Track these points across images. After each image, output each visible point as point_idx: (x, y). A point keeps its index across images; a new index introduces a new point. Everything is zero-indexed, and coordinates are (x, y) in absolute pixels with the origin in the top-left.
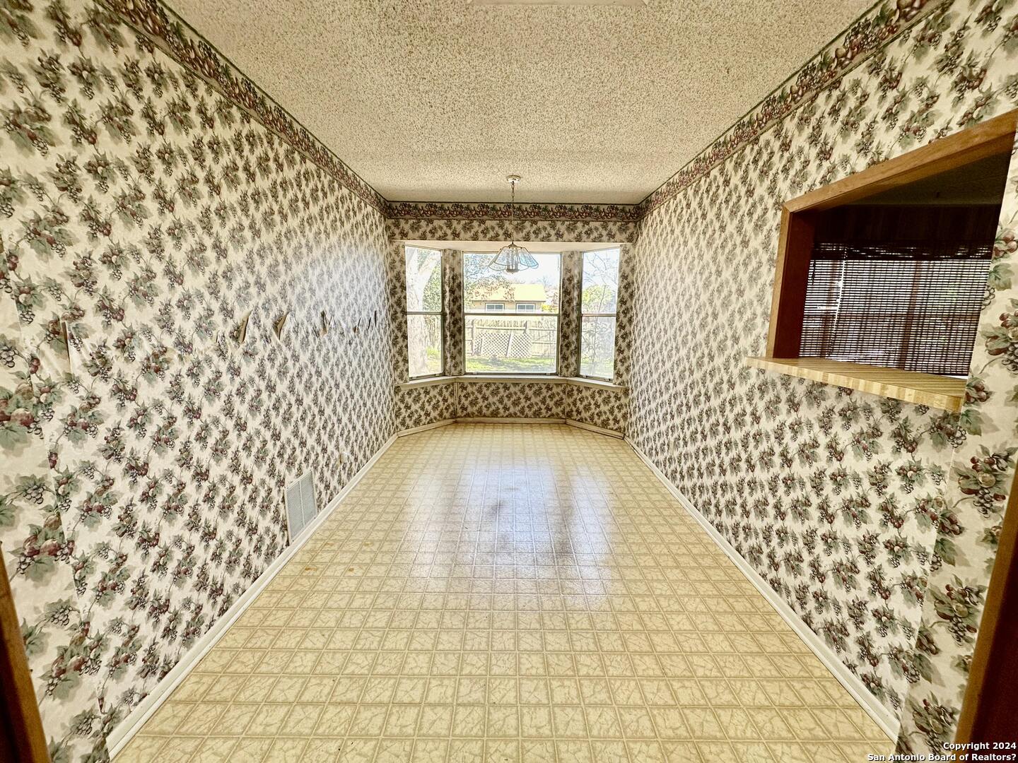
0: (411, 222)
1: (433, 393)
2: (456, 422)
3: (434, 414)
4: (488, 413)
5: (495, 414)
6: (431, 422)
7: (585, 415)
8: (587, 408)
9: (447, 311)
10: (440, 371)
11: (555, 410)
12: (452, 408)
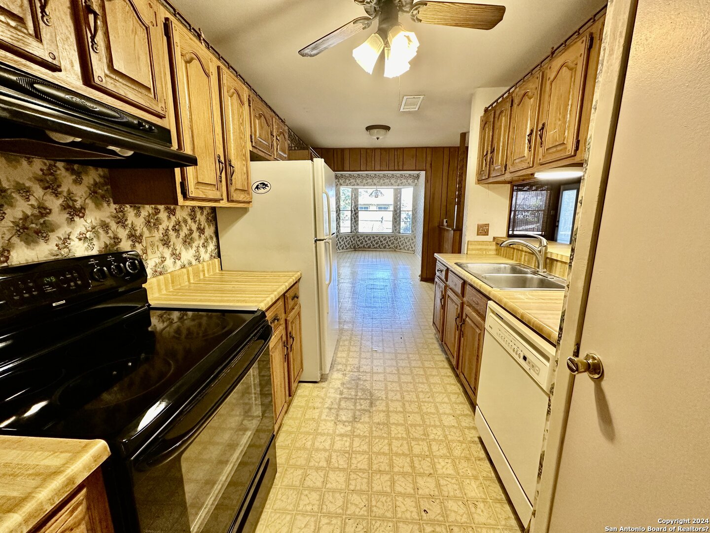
0: (343, 180)
1: (348, 239)
2: (355, 250)
3: (348, 246)
6: (347, 249)
7: (402, 247)
8: (402, 244)
9: (353, 210)
10: (350, 231)
11: (391, 246)
12: (354, 245)
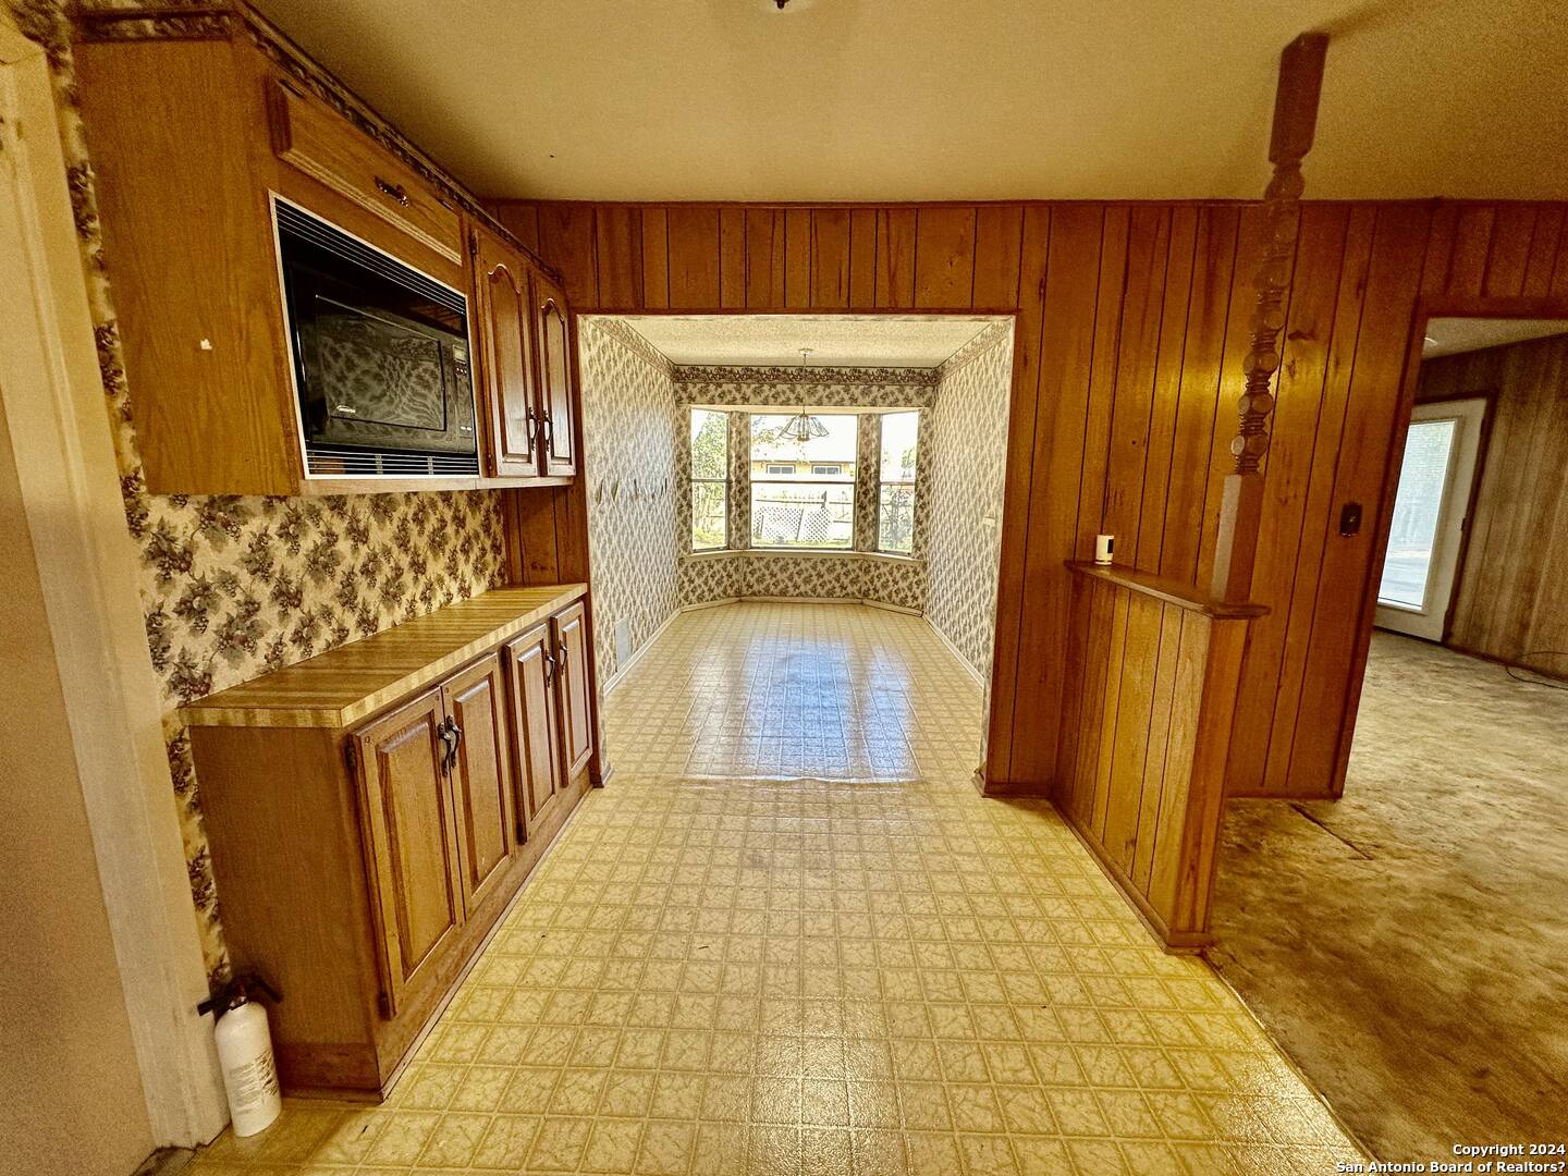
0: (699, 386)
1: (717, 567)
2: (741, 601)
3: (718, 591)
4: (776, 591)
5: (783, 593)
6: (714, 599)
7: (883, 593)
8: (885, 586)
9: (733, 479)
10: (723, 545)
11: (850, 589)
12: (736, 586)
